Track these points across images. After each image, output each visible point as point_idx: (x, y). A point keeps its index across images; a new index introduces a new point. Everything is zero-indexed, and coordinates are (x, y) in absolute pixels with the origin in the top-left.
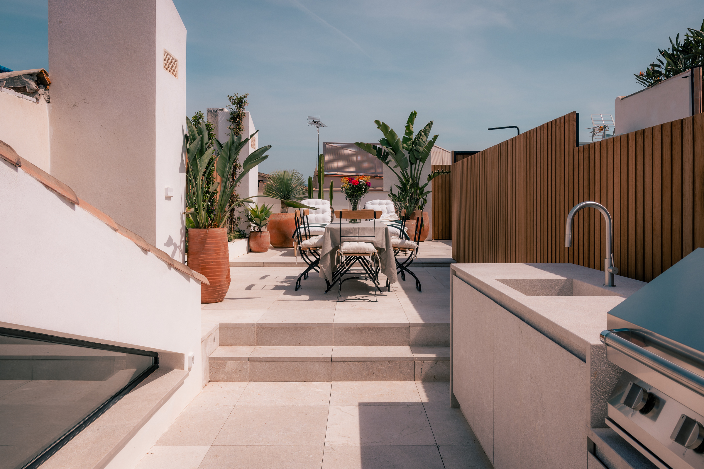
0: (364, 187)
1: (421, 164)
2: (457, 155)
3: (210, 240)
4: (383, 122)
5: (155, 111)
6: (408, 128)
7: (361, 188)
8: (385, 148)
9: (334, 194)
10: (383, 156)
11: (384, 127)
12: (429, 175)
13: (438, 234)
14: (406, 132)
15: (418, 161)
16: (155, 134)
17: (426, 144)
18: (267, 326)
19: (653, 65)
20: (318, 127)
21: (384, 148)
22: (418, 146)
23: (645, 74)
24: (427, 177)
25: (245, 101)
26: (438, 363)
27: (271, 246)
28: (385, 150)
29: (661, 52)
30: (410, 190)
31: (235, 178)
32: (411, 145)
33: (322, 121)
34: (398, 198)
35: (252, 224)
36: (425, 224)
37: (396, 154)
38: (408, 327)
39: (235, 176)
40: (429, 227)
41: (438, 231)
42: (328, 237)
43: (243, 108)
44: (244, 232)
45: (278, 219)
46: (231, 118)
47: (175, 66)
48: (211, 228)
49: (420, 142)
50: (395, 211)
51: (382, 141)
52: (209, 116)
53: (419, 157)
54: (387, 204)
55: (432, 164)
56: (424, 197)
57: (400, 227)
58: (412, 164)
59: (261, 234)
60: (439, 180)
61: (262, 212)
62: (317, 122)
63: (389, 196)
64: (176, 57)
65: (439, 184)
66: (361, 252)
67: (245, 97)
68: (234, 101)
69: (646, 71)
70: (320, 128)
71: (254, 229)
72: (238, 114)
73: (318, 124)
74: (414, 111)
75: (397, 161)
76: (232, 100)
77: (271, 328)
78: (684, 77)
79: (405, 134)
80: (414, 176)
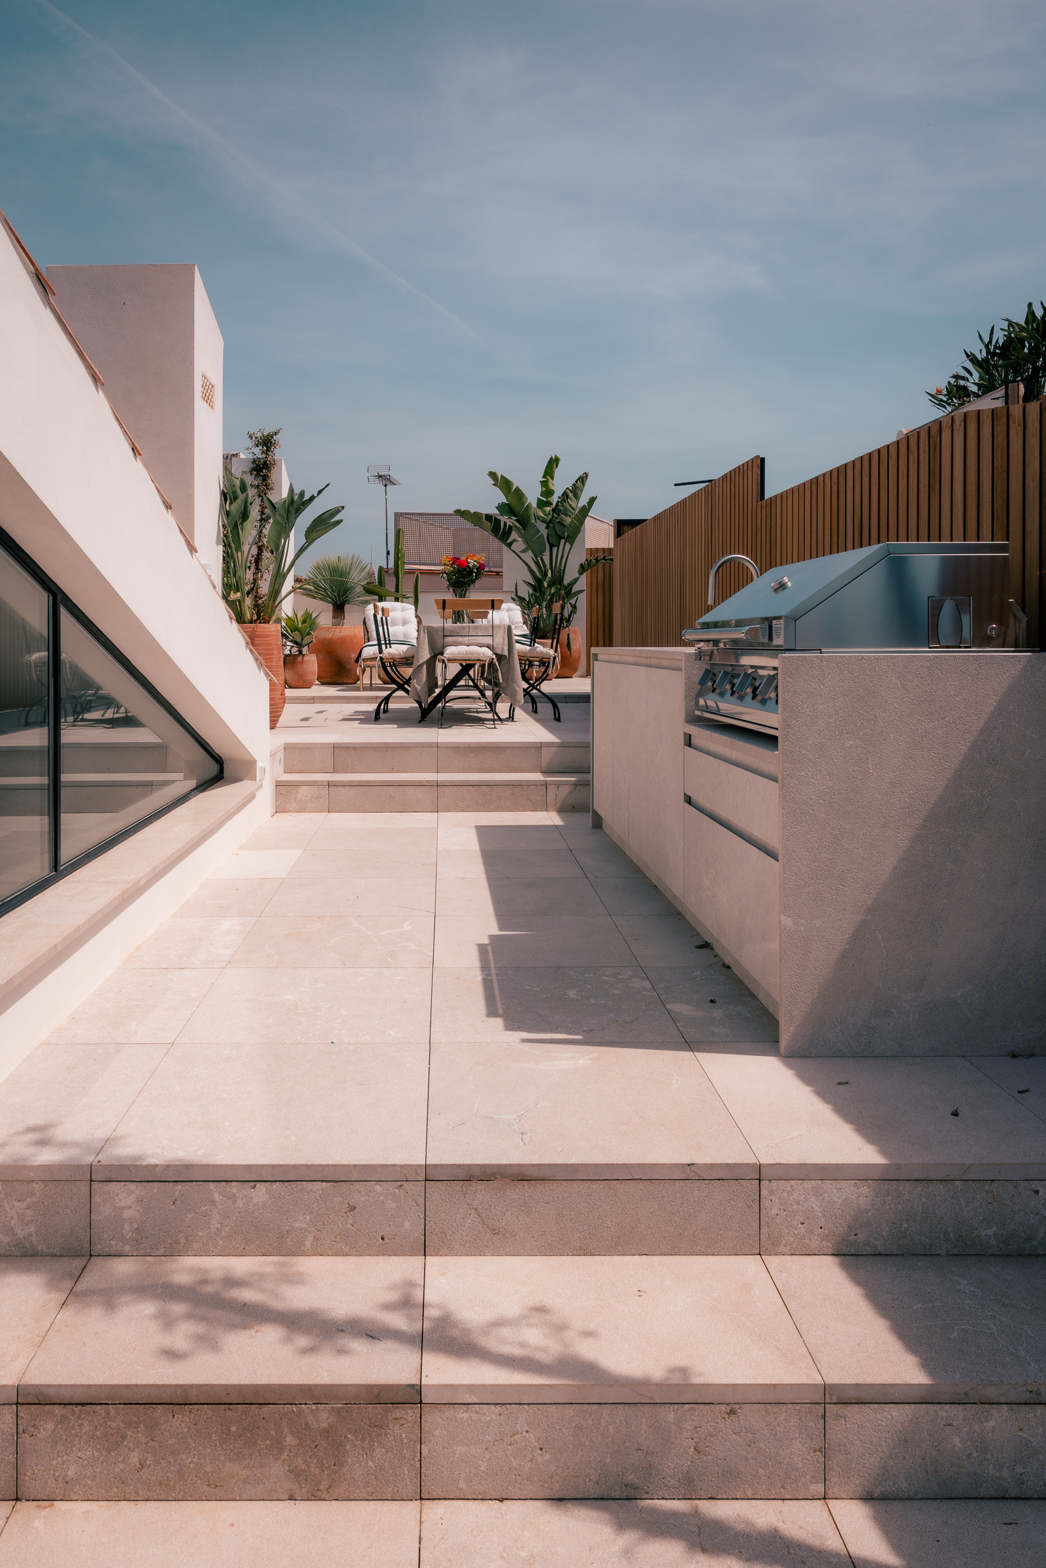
0: (475, 570)
1: (568, 545)
2: (622, 526)
3: (259, 641)
4: (502, 475)
5: (194, 458)
6: (544, 484)
7: (471, 572)
8: (507, 520)
9: (420, 596)
10: (502, 533)
11: (504, 484)
12: (581, 565)
14: (542, 491)
15: (563, 541)
16: (194, 489)
17: (576, 512)
18: (349, 746)
19: (957, 377)
20: (386, 486)
21: (504, 519)
22: (563, 516)
23: (945, 392)
24: (577, 567)
25: (275, 441)
26: (578, 787)
27: (317, 682)
28: (505, 523)
29: (968, 356)
30: (549, 589)
32: (551, 513)
33: (394, 475)
34: (528, 602)
35: (288, 643)
36: (574, 647)
37: (524, 529)
38: (539, 747)
40: (580, 654)
42: (424, 639)
43: (272, 452)
45: (329, 635)
46: (253, 469)
47: (211, 393)
48: (260, 623)
49: (566, 509)
50: (522, 622)
51: (501, 507)
53: (564, 535)
54: (509, 610)
55: (586, 547)
56: (573, 601)
57: (529, 643)
58: (552, 546)
59: (303, 659)
60: (599, 575)
61: (304, 622)
62: (384, 476)
63: (513, 599)
64: (213, 382)
65: (598, 580)
66: (473, 659)
67: (276, 434)
68: (258, 441)
69: (946, 387)
70: (389, 487)
71: (290, 651)
72: (265, 462)
73: (385, 480)
74: (556, 456)
75: (526, 541)
76: (254, 439)
77: (355, 748)
78: (995, 399)
79: (540, 495)
80: (556, 566)
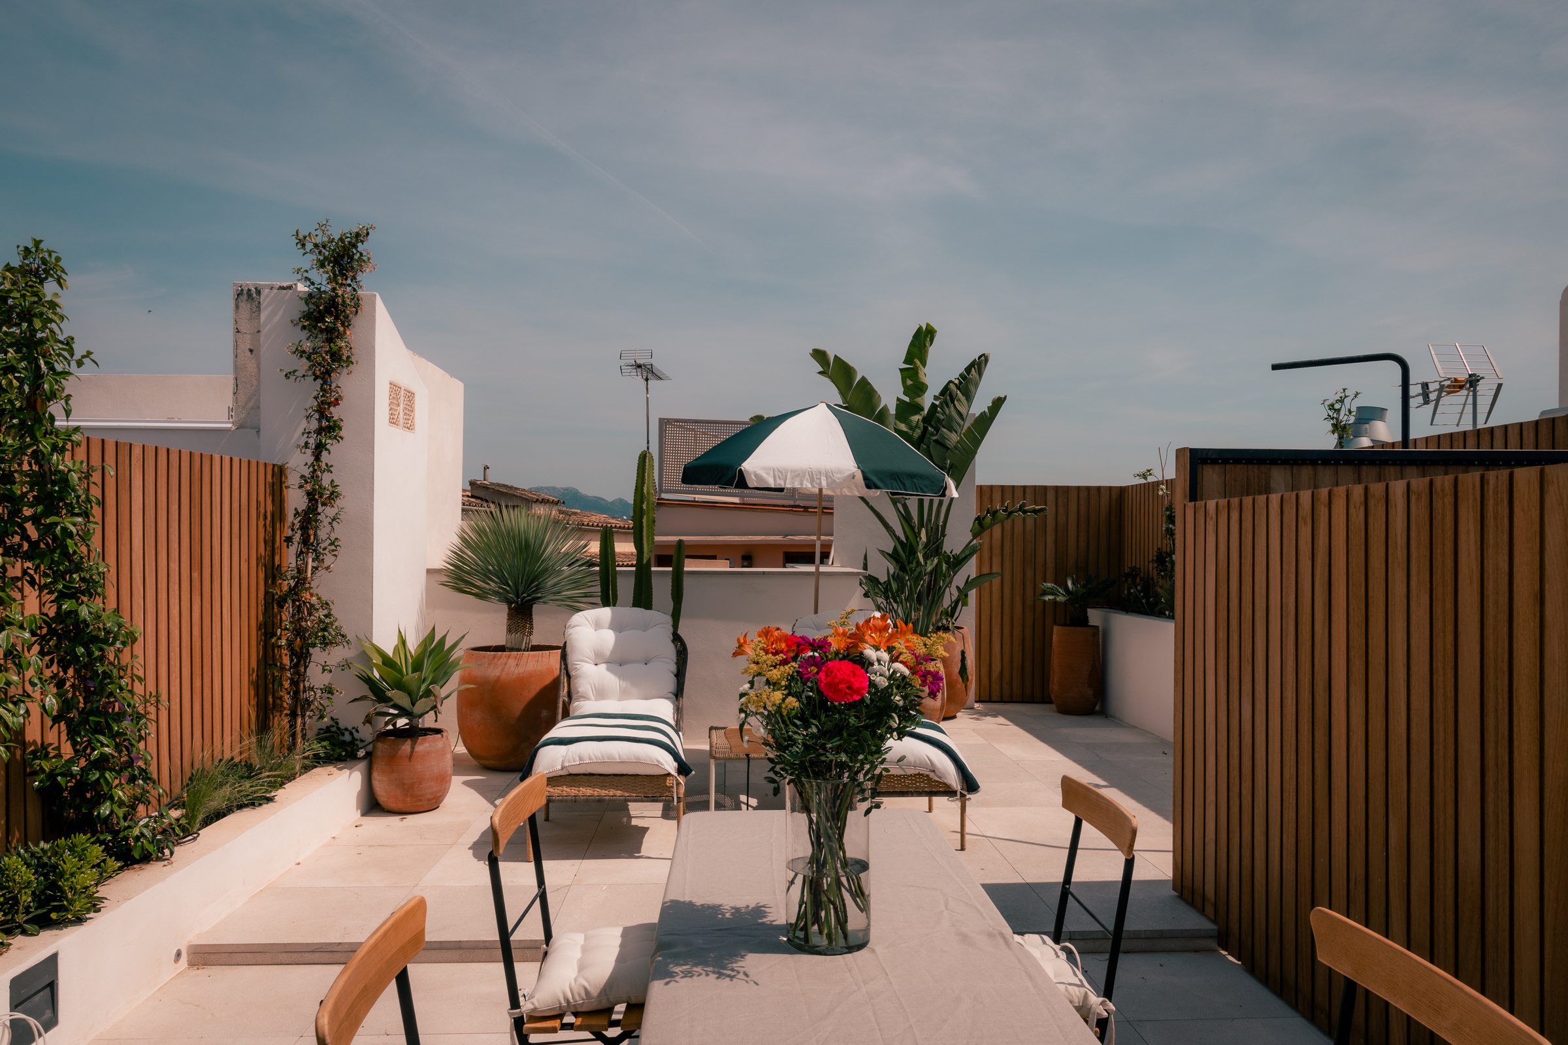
4: (836, 356)
6: (909, 373)
11: (839, 371)
12: (975, 521)
13: (990, 686)
14: (905, 387)
17: (968, 424)
20: (647, 380)
22: (944, 430)
24: (968, 524)
25: (361, 254)
30: (924, 563)
31: (312, 537)
32: (922, 424)
34: (884, 587)
35: (384, 709)
39: (311, 532)
41: (990, 679)
43: (354, 278)
44: (356, 735)
46: (307, 316)
49: (950, 418)
52: (241, 309)
53: (946, 464)
55: (982, 483)
61: (417, 666)
62: (644, 365)
63: (861, 583)
65: (993, 541)
67: (362, 239)
68: (320, 253)
70: (652, 382)
71: (392, 726)
72: (336, 301)
73: (647, 371)
74: (928, 325)
76: (310, 246)
79: (905, 393)
80: (929, 520)
